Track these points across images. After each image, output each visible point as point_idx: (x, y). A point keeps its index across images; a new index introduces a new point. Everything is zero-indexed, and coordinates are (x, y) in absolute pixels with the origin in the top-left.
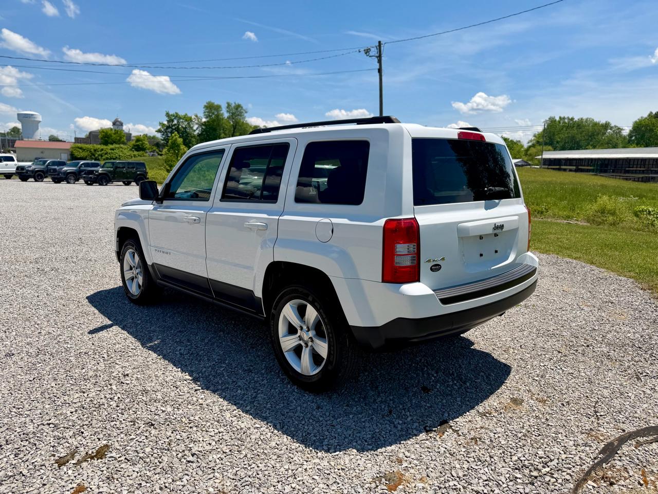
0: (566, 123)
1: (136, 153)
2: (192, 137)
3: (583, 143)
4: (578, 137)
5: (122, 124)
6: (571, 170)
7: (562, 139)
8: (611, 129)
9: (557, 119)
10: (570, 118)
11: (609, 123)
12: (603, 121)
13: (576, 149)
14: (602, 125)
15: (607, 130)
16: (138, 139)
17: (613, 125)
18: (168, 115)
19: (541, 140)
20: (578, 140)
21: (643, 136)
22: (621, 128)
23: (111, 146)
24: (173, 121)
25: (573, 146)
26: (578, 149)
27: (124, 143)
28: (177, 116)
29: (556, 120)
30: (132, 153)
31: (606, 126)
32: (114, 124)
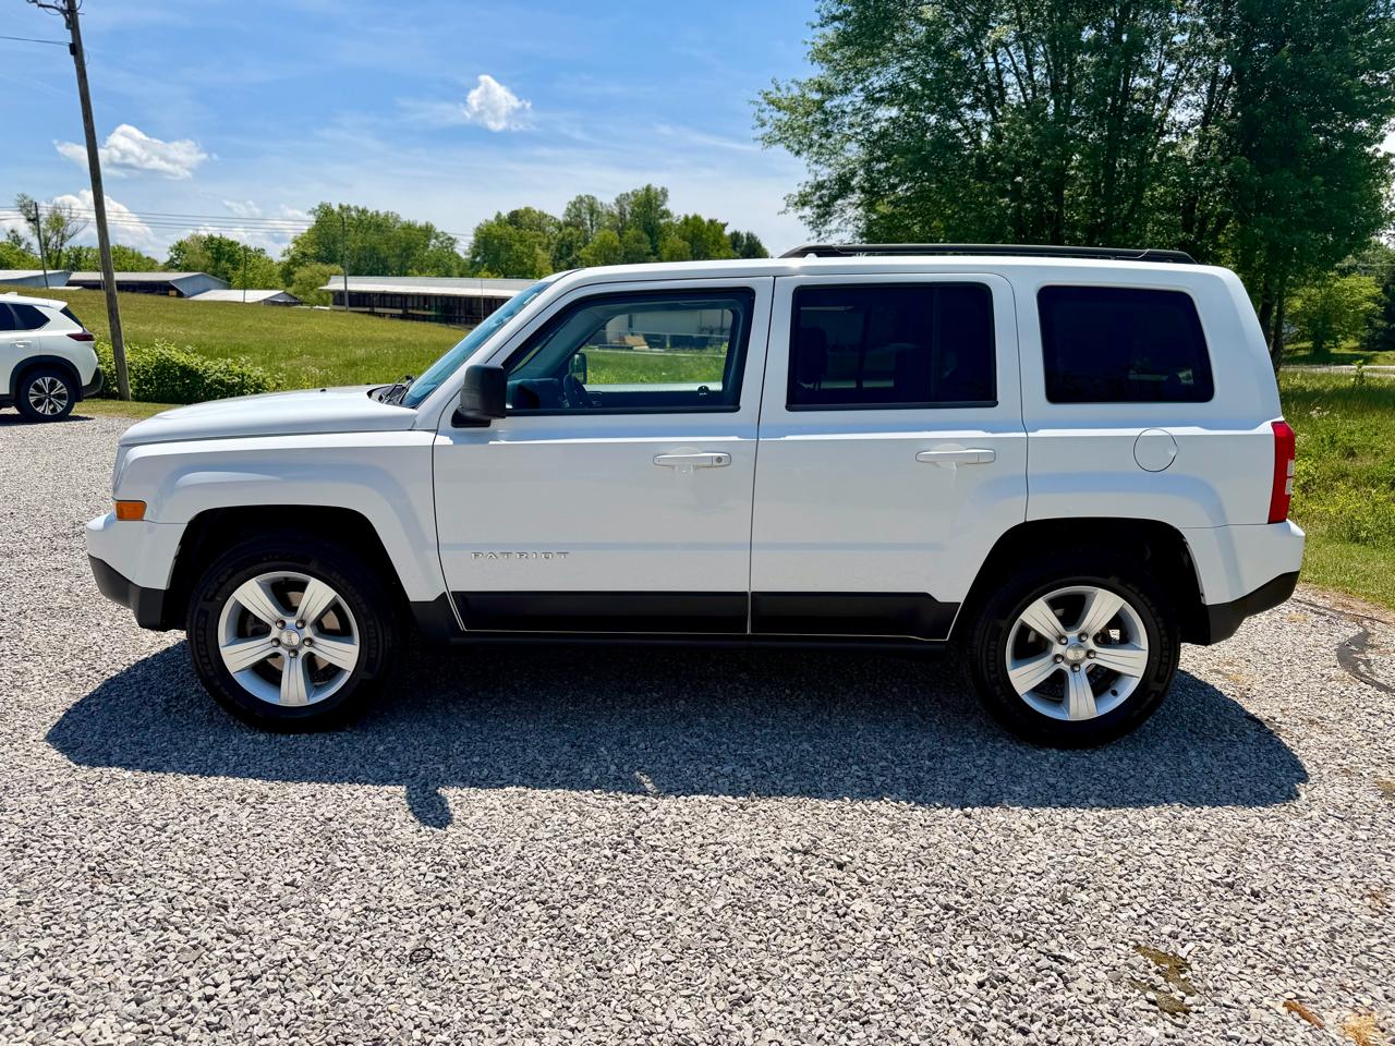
0: (354, 219)
3: (392, 261)
4: (384, 250)
6: (392, 316)
7: (353, 251)
8: (436, 238)
9: (336, 208)
10: (360, 209)
11: (432, 226)
12: (421, 222)
13: (382, 275)
14: (421, 229)
15: (429, 240)
17: (438, 230)
19: (310, 251)
20: (382, 255)
21: (497, 255)
22: (454, 237)
25: (375, 266)
26: (383, 274)
29: (333, 212)
31: (428, 231)
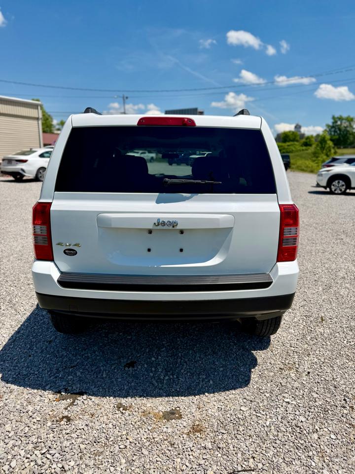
1: (304, 148)
2: (350, 134)
5: (300, 127)
16: (308, 138)
18: (334, 118)
23: (288, 143)
24: (336, 122)
27: (297, 141)
28: (341, 119)
30: (301, 148)
32: (296, 127)
